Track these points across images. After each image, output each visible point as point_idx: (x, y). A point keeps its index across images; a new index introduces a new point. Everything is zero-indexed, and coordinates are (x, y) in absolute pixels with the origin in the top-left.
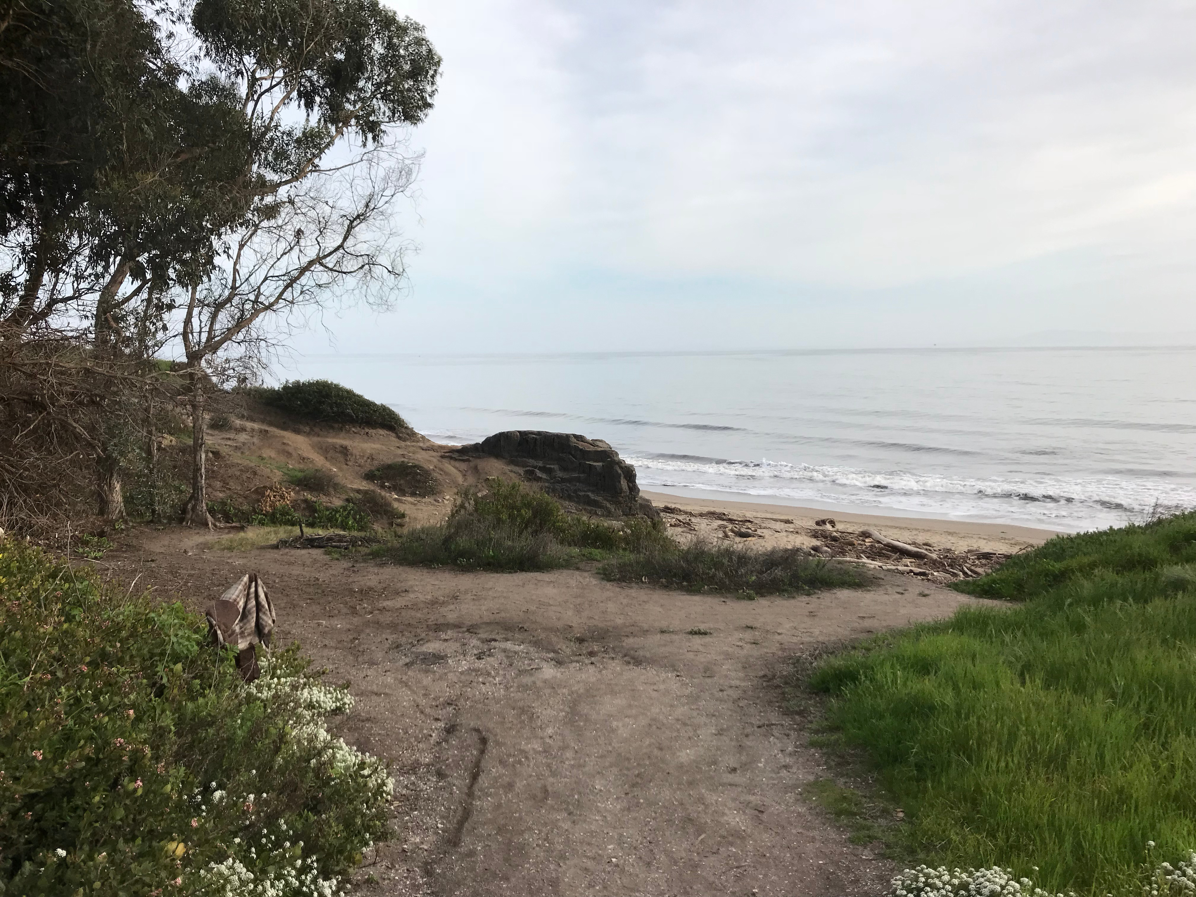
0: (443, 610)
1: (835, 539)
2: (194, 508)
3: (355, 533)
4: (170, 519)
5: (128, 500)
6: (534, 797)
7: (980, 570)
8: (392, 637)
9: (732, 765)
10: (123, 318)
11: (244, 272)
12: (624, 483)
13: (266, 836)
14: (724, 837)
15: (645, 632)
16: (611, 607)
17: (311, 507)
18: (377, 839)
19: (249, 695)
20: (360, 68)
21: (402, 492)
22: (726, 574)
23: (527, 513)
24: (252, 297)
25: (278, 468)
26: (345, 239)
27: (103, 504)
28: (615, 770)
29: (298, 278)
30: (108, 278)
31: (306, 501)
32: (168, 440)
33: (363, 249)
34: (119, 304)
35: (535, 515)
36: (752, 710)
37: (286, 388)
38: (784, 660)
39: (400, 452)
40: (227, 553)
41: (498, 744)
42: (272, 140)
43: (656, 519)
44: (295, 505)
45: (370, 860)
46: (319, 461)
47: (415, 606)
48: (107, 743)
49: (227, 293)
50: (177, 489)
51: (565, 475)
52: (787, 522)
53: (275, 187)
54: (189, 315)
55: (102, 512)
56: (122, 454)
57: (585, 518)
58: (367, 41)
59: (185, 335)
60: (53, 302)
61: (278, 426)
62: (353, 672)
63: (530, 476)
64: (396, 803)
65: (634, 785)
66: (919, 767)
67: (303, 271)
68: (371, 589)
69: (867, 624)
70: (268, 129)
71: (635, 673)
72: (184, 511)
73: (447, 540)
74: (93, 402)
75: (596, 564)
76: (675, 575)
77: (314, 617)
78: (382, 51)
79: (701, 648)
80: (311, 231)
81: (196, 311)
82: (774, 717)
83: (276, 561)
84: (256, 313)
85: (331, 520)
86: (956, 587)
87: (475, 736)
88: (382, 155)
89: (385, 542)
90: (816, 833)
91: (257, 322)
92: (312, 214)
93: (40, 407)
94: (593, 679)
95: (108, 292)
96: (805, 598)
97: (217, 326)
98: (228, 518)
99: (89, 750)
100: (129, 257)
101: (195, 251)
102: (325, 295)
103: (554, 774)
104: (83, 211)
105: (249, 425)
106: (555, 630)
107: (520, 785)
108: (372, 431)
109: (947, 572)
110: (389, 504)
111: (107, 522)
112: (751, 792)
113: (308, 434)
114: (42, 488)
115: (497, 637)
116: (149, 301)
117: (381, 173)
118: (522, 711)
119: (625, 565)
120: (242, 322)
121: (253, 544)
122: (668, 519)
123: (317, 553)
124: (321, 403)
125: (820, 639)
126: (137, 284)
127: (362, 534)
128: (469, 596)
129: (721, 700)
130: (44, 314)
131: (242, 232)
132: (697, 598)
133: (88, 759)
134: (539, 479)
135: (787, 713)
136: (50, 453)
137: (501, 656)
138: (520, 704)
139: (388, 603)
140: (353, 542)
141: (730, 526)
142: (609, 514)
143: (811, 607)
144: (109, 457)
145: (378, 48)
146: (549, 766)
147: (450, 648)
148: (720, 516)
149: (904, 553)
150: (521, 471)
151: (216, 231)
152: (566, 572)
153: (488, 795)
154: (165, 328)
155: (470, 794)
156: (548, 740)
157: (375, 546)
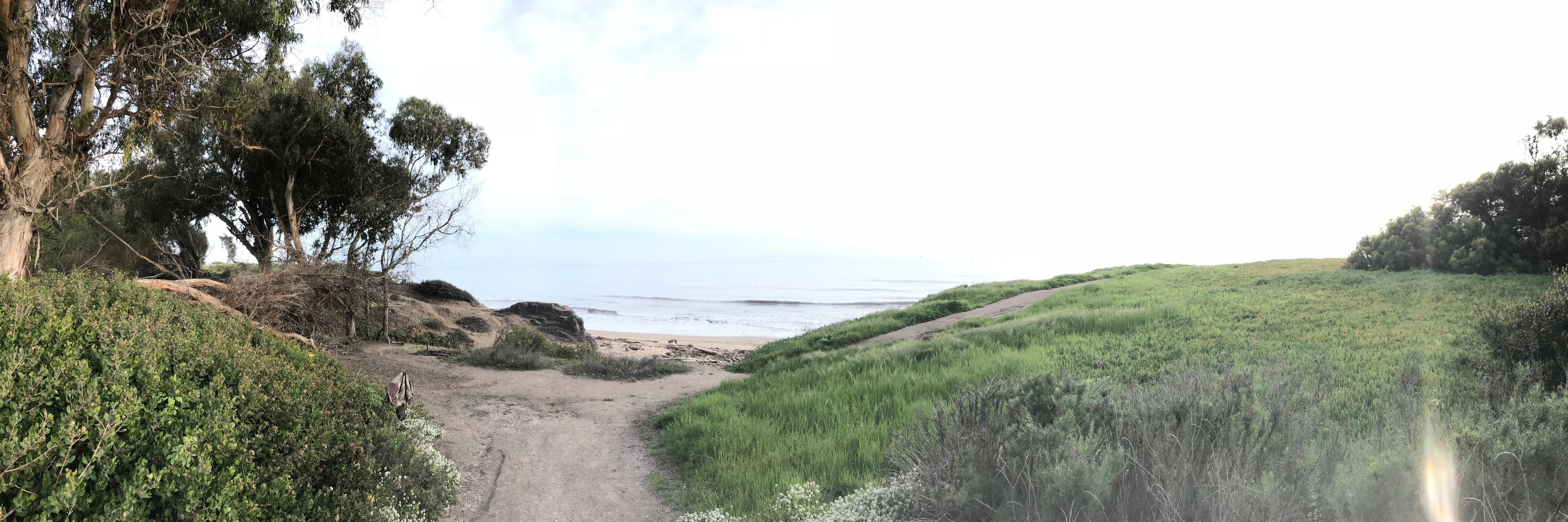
0: (490, 389)
1: (677, 349)
2: (383, 334)
3: (451, 349)
4: (373, 338)
5: (357, 329)
6: (524, 487)
7: (739, 358)
8: (465, 401)
9: (614, 468)
10: (358, 255)
11: (406, 234)
12: (578, 326)
13: (405, 496)
14: (606, 507)
15: (583, 400)
16: (568, 388)
17: (432, 336)
18: (451, 504)
19: (402, 426)
20: (457, 147)
21: (473, 330)
22: (623, 370)
23: (530, 341)
24: (409, 245)
25: (419, 318)
26: (449, 220)
27: (348, 332)
28: (561, 472)
29: (428, 237)
30: (353, 239)
31: (430, 333)
32: (374, 305)
33: (457, 224)
34: (356, 250)
35: (534, 342)
36: (627, 439)
37: (422, 283)
38: (644, 412)
39: (472, 312)
40: (396, 356)
41: (510, 458)
42: (419, 180)
43: (593, 343)
44: (425, 335)
45: (448, 515)
46: (436, 316)
47: (476, 387)
48: (347, 444)
49: (399, 243)
50: (377, 325)
51: (550, 323)
52: (655, 342)
53: (420, 199)
54: (384, 253)
55: (347, 334)
56: (356, 310)
57: (559, 343)
58: (460, 136)
59: (382, 261)
60: (333, 250)
61: (418, 299)
62: (447, 417)
63: (533, 323)
64: (461, 486)
65: (569, 480)
66: (694, 462)
67: (431, 234)
68: (457, 377)
69: (685, 390)
70: (417, 175)
71: (576, 422)
72: (379, 335)
73: (493, 354)
74: (345, 290)
75: (562, 366)
76: (599, 372)
77: (431, 389)
78: (467, 139)
79: (608, 408)
80: (434, 217)
81: (386, 251)
82: (636, 442)
83: (416, 361)
84: (410, 252)
85: (441, 343)
86: (727, 368)
87: (500, 454)
88: (466, 183)
89: (464, 354)
90: (647, 501)
91: (411, 255)
92: (436, 210)
93: (326, 291)
94: (556, 425)
95: (353, 244)
96: (658, 380)
97: (395, 257)
98: (397, 339)
99: (342, 446)
100: (361, 231)
101: (386, 227)
102: (440, 244)
103: (533, 475)
104: (345, 214)
105: (407, 298)
106: (539, 399)
107: (518, 480)
108: (460, 302)
109: (725, 360)
110: (467, 336)
111: (349, 338)
112: (620, 482)
113: (432, 303)
114: (326, 324)
115: (514, 403)
116: (368, 248)
117: (465, 191)
118: (523, 442)
119: (576, 367)
120: (404, 256)
121: (407, 352)
122: (599, 342)
123: (434, 358)
124: (438, 289)
125: (664, 400)
126: (364, 241)
127: (454, 350)
128: (502, 382)
129: (613, 434)
130: (329, 255)
131: (405, 218)
132: (609, 383)
133: (341, 450)
134: (537, 324)
135: (642, 439)
136: (330, 309)
137: (514, 413)
138: (522, 438)
139: (464, 384)
140: (450, 353)
141: (629, 345)
142: (571, 341)
143: (661, 384)
144: (351, 311)
145: (465, 138)
146: (531, 470)
147: (491, 408)
148: (624, 341)
149: (707, 353)
150: (528, 320)
151: (395, 218)
152: (548, 371)
153: (503, 485)
154: (374, 259)
155: (495, 484)
156: (532, 457)
157: (459, 356)
